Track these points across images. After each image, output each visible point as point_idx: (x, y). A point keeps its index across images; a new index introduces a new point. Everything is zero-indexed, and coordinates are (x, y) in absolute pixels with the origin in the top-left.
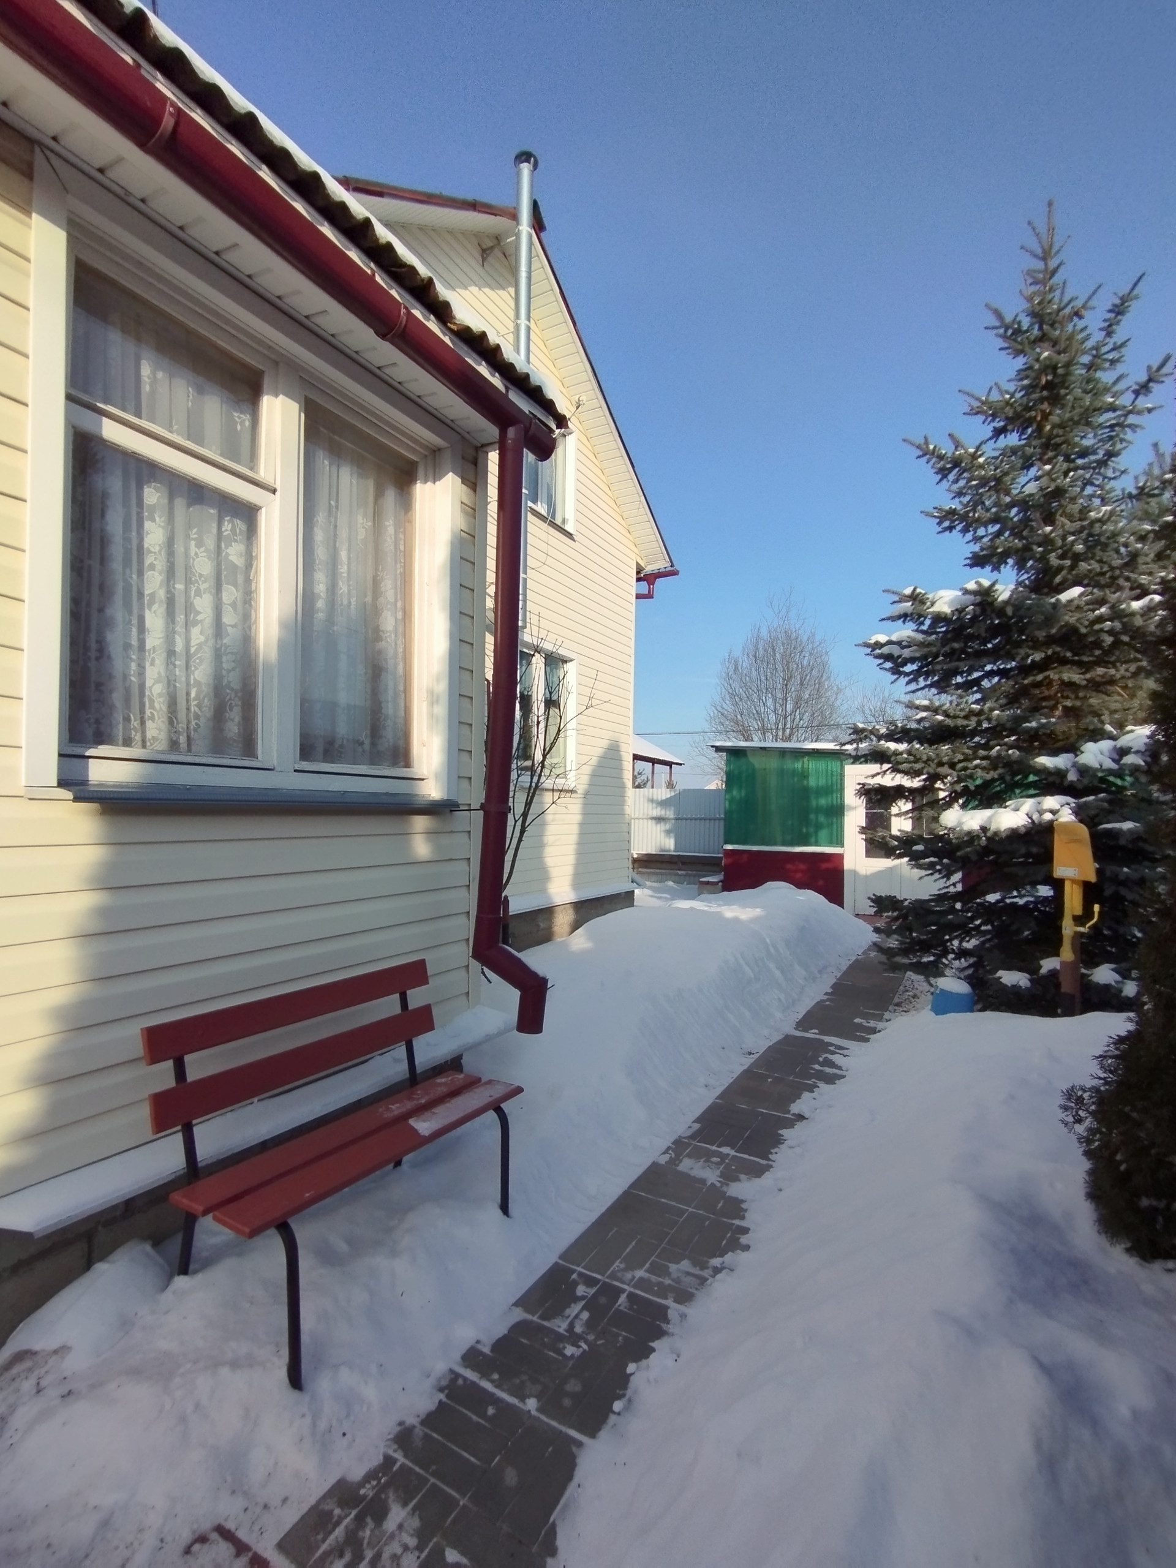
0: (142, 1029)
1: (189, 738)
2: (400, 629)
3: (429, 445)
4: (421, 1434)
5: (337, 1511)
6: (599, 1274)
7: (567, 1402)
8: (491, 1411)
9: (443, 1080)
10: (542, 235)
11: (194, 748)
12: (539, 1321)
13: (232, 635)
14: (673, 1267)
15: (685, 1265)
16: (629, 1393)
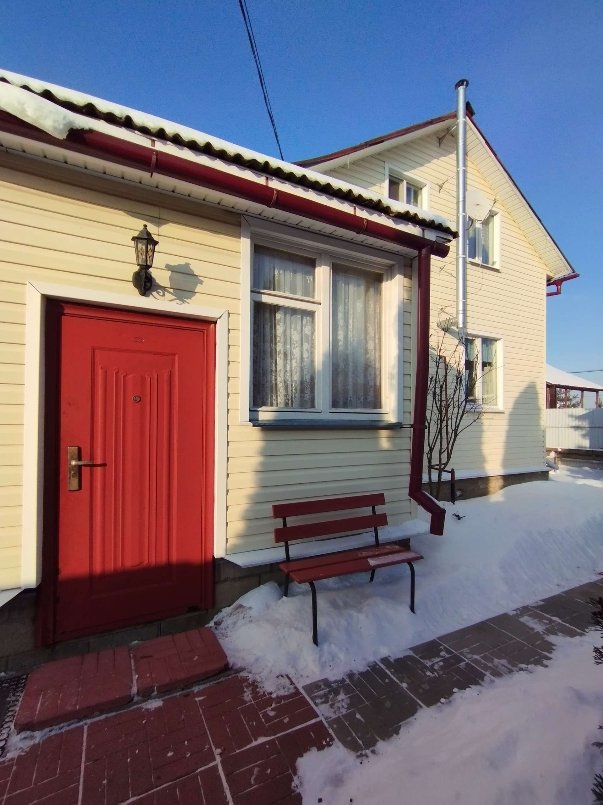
0: (273, 506)
1: (292, 401)
2: (378, 347)
3: (389, 265)
4: (357, 677)
5: (323, 686)
6: (455, 651)
7: (421, 691)
8: (387, 681)
9: (388, 547)
10: (474, 117)
11: (294, 405)
12: (419, 658)
13: (307, 361)
14: (496, 661)
15: (504, 662)
16: (451, 699)
